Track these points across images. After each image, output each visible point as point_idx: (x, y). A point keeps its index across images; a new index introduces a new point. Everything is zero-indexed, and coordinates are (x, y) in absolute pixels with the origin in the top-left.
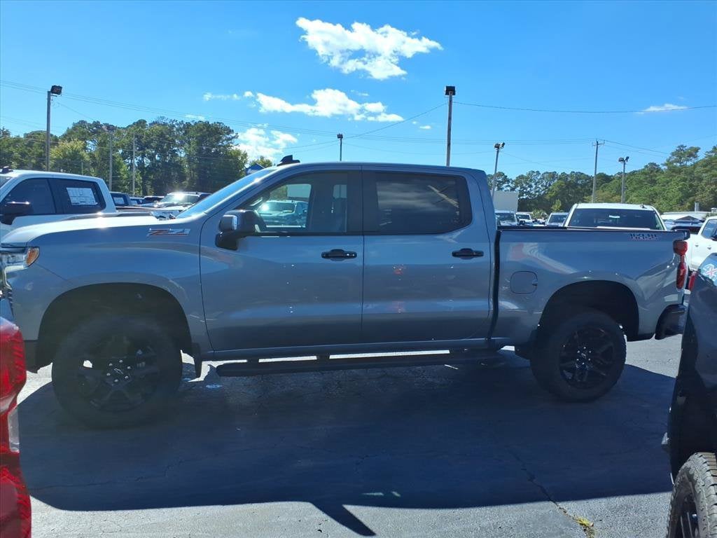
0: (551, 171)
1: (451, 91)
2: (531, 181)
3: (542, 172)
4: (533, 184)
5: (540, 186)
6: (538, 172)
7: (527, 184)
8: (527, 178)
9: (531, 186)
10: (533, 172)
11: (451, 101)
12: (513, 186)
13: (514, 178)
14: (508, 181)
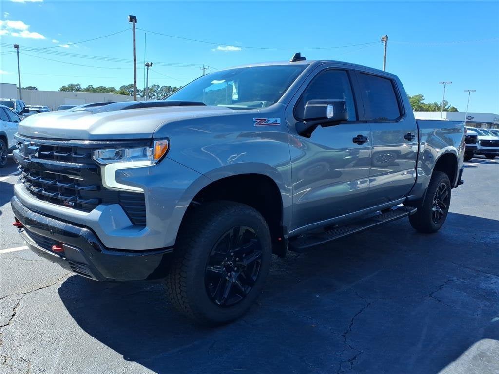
0: (167, 85)
1: (133, 19)
2: (154, 91)
3: (161, 86)
4: (156, 94)
5: (160, 95)
6: (158, 85)
7: (152, 93)
8: (151, 89)
9: (154, 95)
10: (155, 85)
11: (134, 27)
12: (142, 94)
13: (142, 89)
14: (138, 91)
